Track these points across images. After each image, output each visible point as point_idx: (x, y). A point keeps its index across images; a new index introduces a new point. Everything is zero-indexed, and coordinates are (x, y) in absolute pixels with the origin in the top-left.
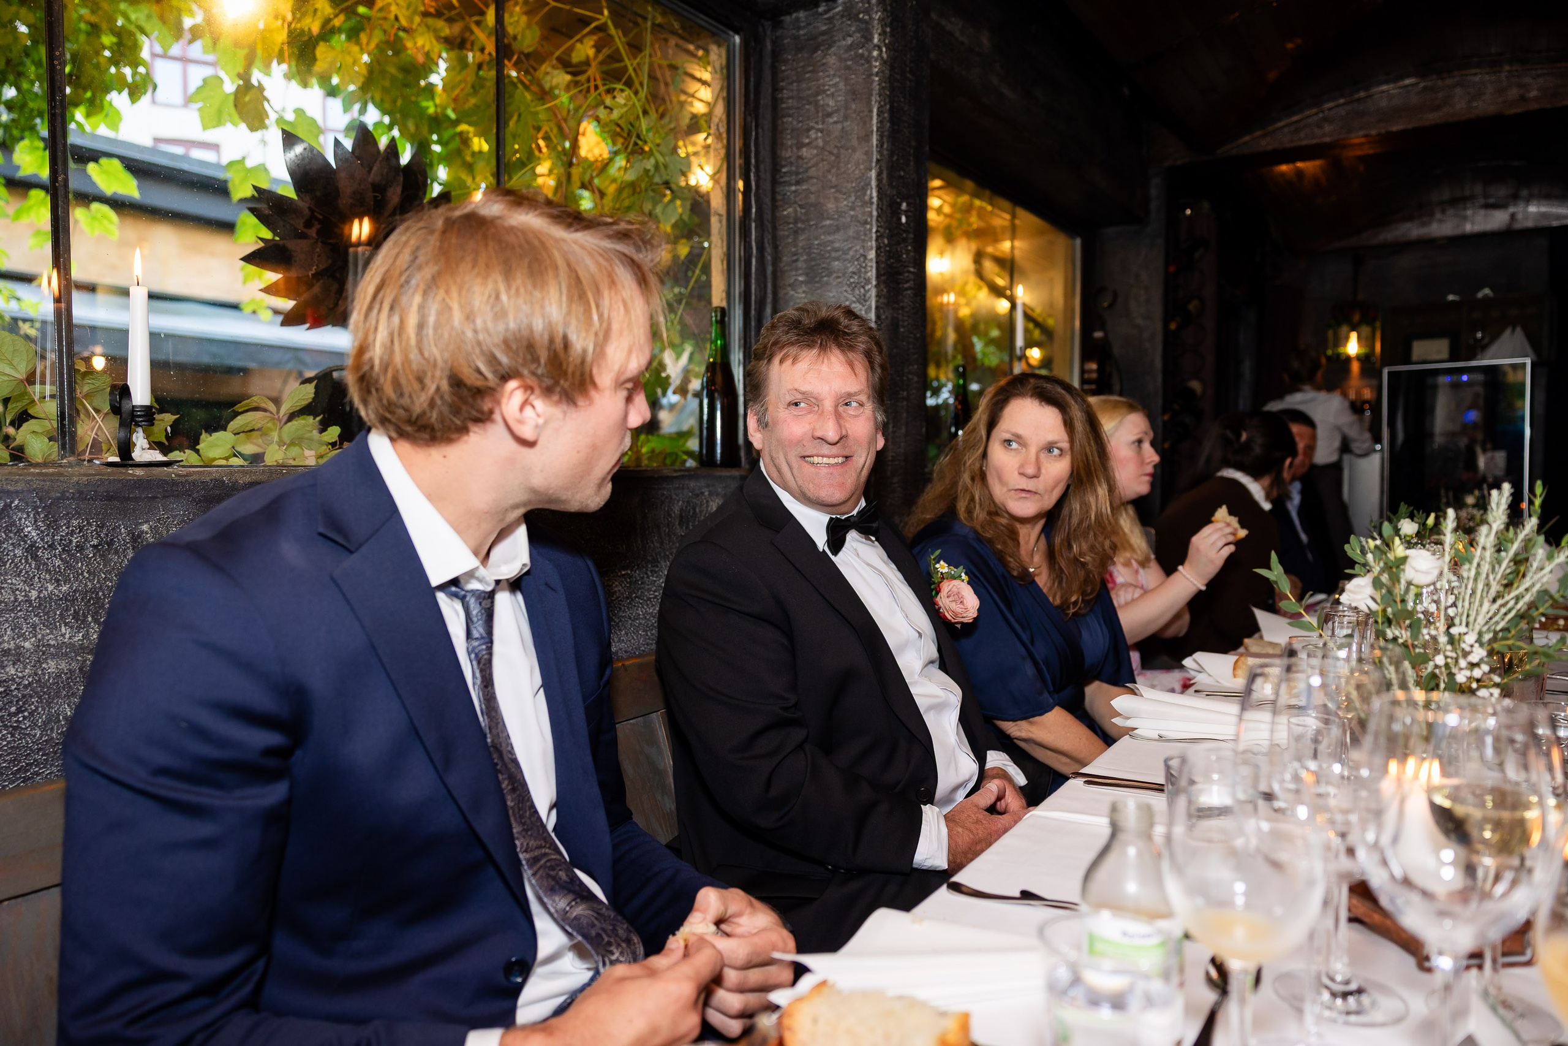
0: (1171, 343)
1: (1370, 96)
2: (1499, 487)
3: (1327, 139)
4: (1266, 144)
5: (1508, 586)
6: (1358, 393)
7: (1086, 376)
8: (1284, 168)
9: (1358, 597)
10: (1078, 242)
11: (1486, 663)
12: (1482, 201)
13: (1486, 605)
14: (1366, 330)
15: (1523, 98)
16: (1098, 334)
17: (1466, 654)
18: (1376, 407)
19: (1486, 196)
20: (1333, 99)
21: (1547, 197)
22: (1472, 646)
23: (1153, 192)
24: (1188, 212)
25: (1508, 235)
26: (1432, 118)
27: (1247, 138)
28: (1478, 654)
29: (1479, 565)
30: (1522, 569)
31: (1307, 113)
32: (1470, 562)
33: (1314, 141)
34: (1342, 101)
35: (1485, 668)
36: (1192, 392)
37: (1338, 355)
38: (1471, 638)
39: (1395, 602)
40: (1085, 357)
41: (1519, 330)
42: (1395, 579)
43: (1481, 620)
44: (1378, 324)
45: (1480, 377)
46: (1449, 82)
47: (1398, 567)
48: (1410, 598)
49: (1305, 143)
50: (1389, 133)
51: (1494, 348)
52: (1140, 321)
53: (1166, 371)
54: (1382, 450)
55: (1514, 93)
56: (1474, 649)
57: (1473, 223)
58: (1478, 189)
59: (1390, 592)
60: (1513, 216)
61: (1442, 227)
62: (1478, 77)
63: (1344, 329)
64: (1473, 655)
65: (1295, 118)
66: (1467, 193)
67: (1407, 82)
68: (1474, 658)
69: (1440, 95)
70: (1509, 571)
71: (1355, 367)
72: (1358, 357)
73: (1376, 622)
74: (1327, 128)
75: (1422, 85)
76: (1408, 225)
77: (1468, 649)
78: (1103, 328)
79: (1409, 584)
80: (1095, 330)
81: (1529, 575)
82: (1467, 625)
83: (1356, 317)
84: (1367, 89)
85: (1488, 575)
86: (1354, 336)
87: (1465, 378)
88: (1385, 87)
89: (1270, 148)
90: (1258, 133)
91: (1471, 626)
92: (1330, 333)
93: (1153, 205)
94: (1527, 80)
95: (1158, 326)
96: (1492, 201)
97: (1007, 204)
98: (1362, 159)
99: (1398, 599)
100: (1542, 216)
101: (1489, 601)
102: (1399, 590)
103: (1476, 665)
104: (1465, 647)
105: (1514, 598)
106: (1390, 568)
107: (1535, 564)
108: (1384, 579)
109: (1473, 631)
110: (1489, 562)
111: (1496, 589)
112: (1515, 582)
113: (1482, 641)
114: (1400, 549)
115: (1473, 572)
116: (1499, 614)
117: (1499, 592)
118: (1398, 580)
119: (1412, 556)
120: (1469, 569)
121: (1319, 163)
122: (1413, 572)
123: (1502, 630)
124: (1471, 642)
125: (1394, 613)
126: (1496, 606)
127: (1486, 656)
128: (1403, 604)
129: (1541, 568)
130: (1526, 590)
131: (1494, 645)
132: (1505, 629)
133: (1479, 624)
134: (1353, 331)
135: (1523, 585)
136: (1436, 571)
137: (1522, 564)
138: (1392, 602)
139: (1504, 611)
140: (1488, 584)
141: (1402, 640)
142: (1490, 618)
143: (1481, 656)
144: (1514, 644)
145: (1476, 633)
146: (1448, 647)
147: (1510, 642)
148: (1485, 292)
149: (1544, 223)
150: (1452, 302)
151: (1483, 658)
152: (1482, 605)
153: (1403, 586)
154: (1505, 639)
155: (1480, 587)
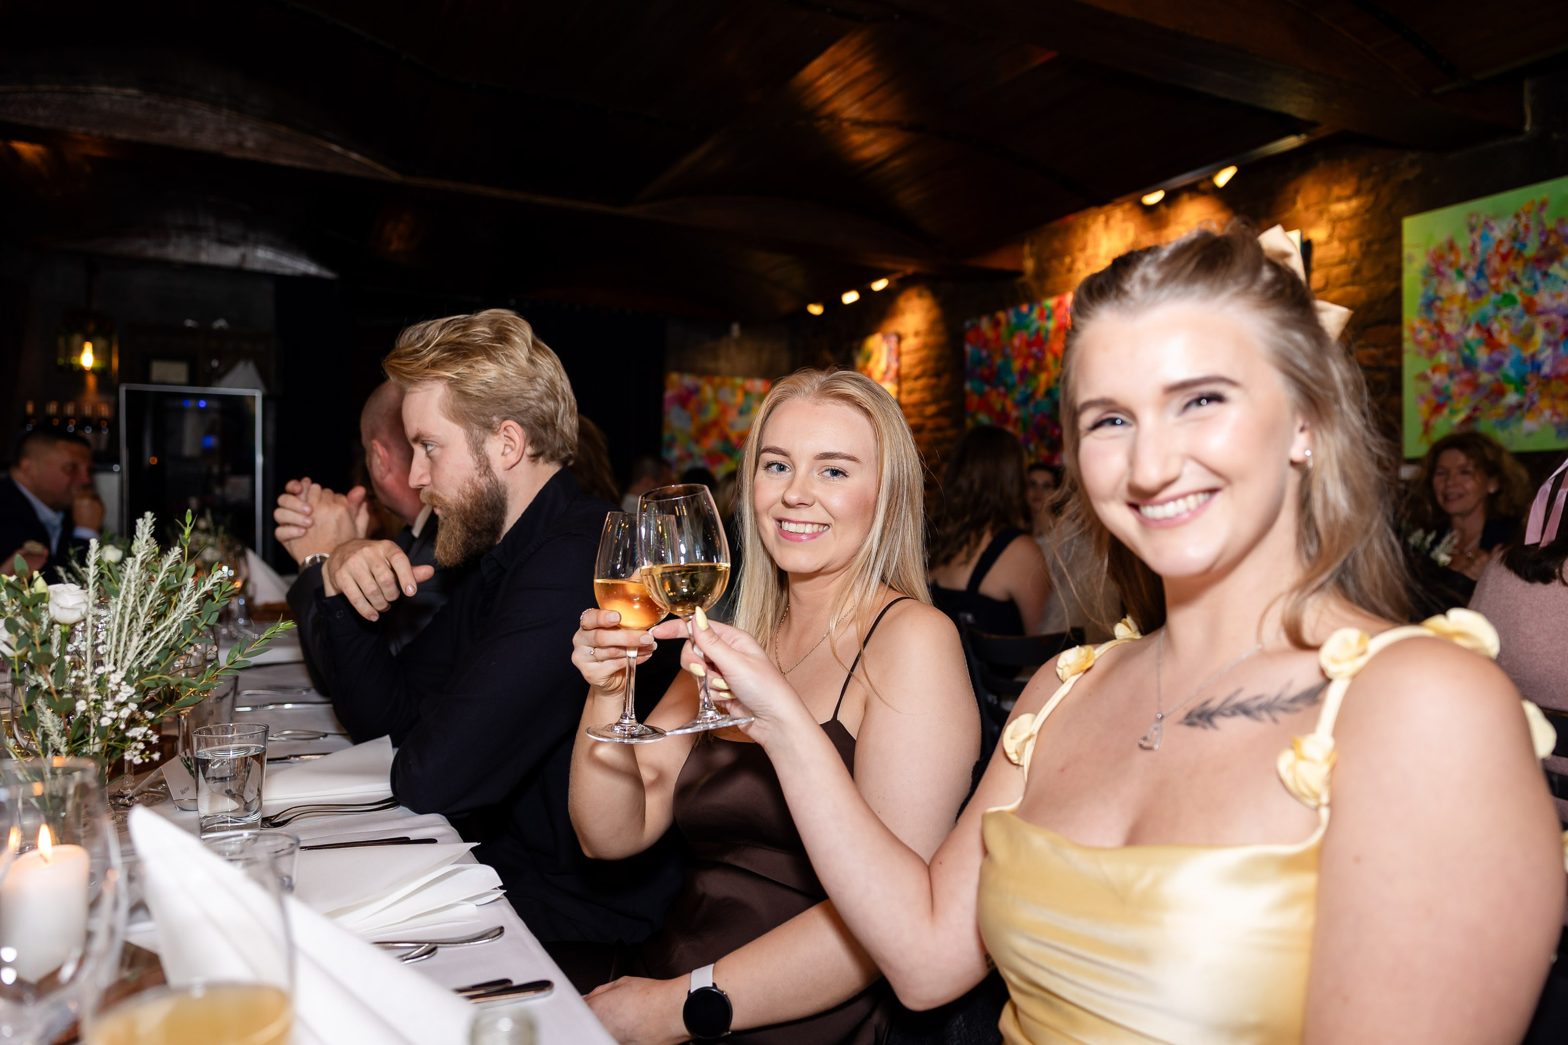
1: (90, 93)
2: (143, 517)
3: (42, 124)
5: (160, 616)
6: (95, 409)
11: (133, 701)
12: (215, 235)
13: (135, 639)
14: (101, 342)
15: (240, 146)
17: (114, 694)
18: (113, 424)
19: (219, 232)
20: (47, 82)
21: (271, 245)
22: (119, 684)
25: (238, 273)
26: (156, 137)
28: (127, 691)
29: (125, 597)
30: (174, 599)
31: (16, 87)
32: (116, 595)
33: (28, 122)
34: (57, 87)
35: (133, 706)
37: (71, 365)
38: (118, 677)
39: (34, 644)
41: (251, 364)
42: (35, 618)
43: (131, 655)
44: (115, 338)
45: (215, 404)
46: (172, 106)
47: (35, 605)
48: (56, 638)
51: (230, 378)
54: (120, 472)
55: (232, 138)
56: (122, 688)
57: (209, 254)
58: (212, 222)
59: (28, 635)
60: (244, 257)
61: (180, 251)
63: (77, 338)
64: (121, 694)
66: (202, 224)
67: (131, 91)
68: (122, 697)
69: (164, 116)
70: (158, 601)
71: (91, 381)
72: (93, 370)
73: (13, 670)
74: (41, 112)
75: (145, 101)
77: (115, 688)
79: (52, 623)
81: (181, 605)
82: (115, 664)
83: (91, 327)
85: (135, 606)
86: (88, 348)
87: (203, 404)
88: (105, 89)
91: (119, 665)
92: (61, 341)
94: (244, 128)
96: (224, 237)
98: (89, 159)
99: (37, 641)
100: (269, 262)
101: (138, 635)
102: (37, 633)
103: (124, 704)
104: (112, 686)
105: (164, 630)
106: (28, 607)
107: (185, 594)
108: (21, 621)
109: (122, 668)
110: (135, 595)
111: (145, 623)
112: (167, 612)
113: (131, 678)
114: (40, 585)
115: (120, 606)
116: (149, 647)
117: (150, 624)
118: (39, 622)
119: (55, 592)
120: (117, 603)
121: (38, 148)
122: (57, 609)
123: (152, 664)
124: (119, 681)
125: (33, 657)
126: (145, 639)
127: (134, 694)
128: (43, 647)
129: (190, 597)
130: (174, 621)
131: (142, 681)
132: (155, 663)
133: (129, 660)
134: (88, 341)
135: (173, 615)
136: (84, 608)
137: (175, 594)
138: (32, 646)
139: (153, 643)
140: (136, 617)
141: (45, 686)
142: (141, 653)
143: (129, 695)
144: (160, 678)
145: (125, 669)
146: (92, 690)
147: (157, 676)
148: (220, 323)
149: (270, 268)
150: (190, 328)
151: (131, 696)
152: (130, 640)
153: (45, 627)
154: (154, 673)
155: (127, 621)
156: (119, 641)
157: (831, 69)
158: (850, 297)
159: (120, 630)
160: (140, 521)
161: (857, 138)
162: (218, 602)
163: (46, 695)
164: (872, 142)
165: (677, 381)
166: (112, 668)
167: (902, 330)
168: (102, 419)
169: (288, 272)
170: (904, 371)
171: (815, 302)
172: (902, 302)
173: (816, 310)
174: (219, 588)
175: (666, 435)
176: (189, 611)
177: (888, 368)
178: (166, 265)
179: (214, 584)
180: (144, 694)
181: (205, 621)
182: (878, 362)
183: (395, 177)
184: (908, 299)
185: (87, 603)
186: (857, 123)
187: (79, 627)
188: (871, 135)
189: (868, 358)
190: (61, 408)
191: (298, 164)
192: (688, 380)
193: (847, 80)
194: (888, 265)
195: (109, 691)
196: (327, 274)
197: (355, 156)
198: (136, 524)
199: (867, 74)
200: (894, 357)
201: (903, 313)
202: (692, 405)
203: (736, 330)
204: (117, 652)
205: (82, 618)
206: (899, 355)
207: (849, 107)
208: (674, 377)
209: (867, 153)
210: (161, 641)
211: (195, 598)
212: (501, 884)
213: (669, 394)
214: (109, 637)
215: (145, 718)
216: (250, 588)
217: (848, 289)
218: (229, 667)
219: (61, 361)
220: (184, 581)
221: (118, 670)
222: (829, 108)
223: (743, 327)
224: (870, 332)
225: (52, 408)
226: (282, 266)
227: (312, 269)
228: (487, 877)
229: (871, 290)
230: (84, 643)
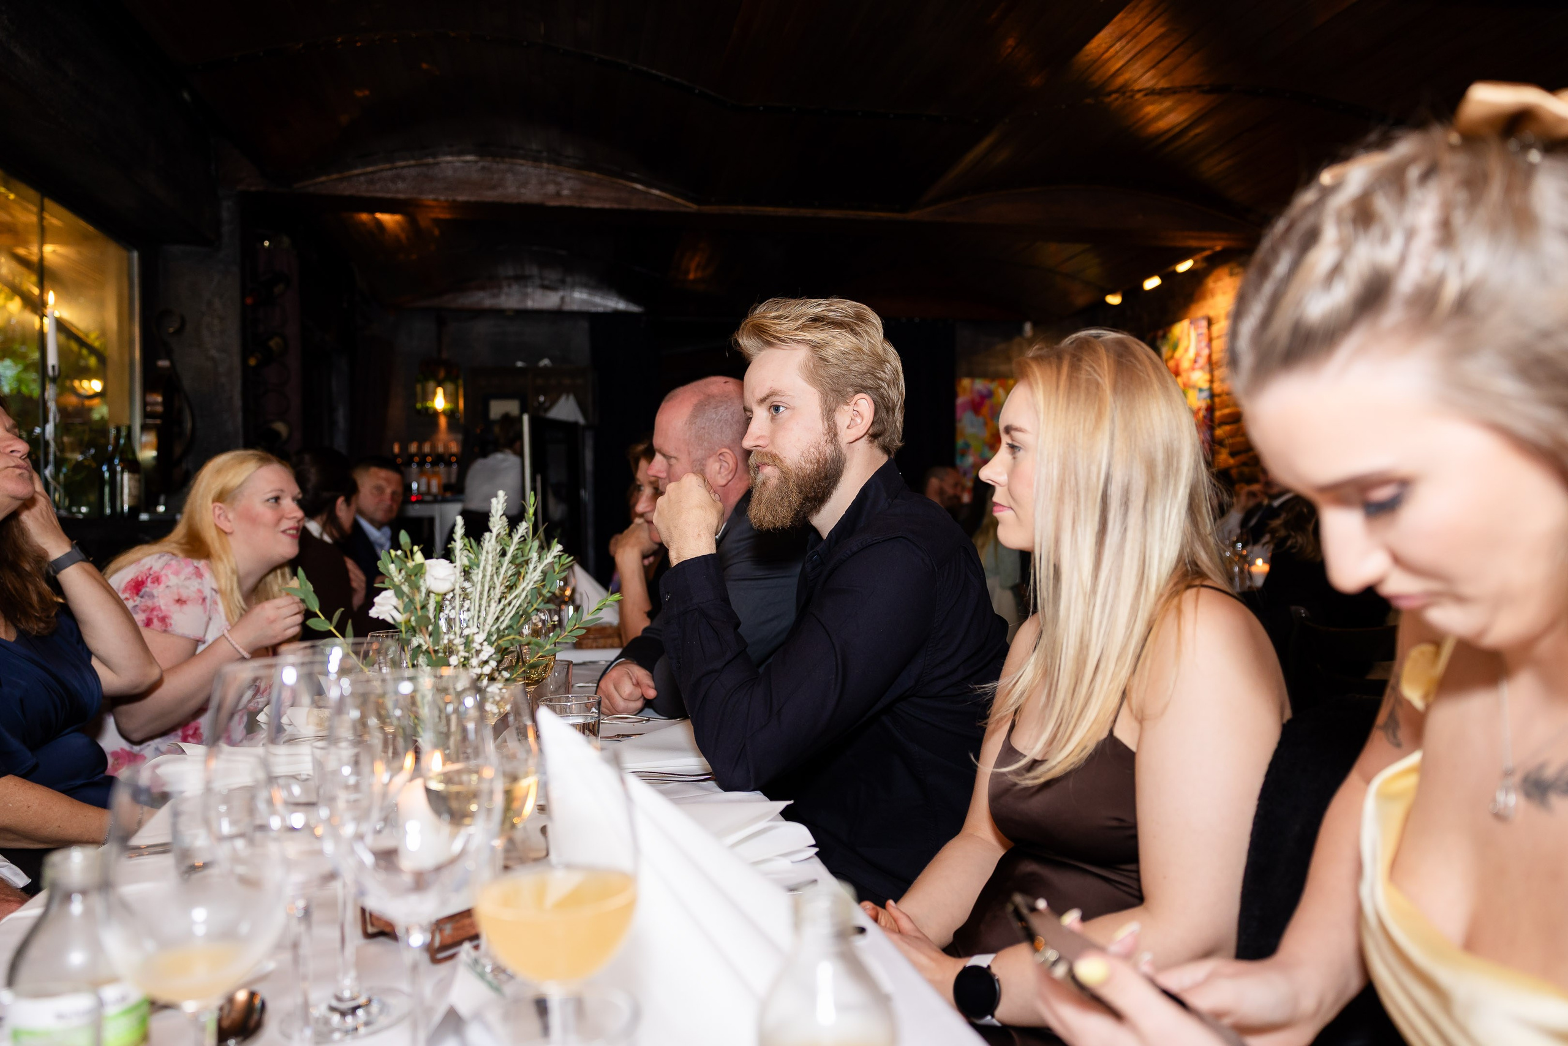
0: (251, 381)
1: (437, 164)
2: (496, 496)
3: (401, 196)
4: (346, 189)
5: (511, 588)
6: (446, 446)
7: (149, 409)
8: (364, 217)
9: (384, 609)
10: (135, 255)
11: (494, 659)
12: (538, 281)
13: (493, 604)
14: (450, 387)
15: (558, 194)
16: (163, 363)
17: (478, 652)
19: (542, 278)
20: (404, 159)
21: (585, 286)
22: (481, 644)
23: (225, 215)
24: (267, 243)
25: (558, 315)
26: (490, 196)
27: (323, 179)
28: (488, 651)
29: (484, 568)
30: (522, 571)
31: (381, 166)
32: (478, 566)
33: (389, 196)
34: (412, 162)
35: (493, 664)
36: (277, 434)
37: (427, 409)
38: (480, 638)
39: (416, 609)
40: (148, 387)
41: (571, 398)
42: (416, 588)
43: (490, 620)
44: (461, 382)
46: (502, 166)
47: (416, 576)
48: (431, 606)
49: (380, 195)
50: (454, 201)
52: (213, 353)
53: (246, 409)
55: (551, 189)
56: (484, 648)
57: (533, 300)
58: (535, 271)
59: (412, 601)
60: (563, 299)
61: (510, 299)
62: (525, 168)
63: (431, 384)
64: (483, 653)
65: (370, 169)
66: (527, 272)
67: (469, 158)
68: (484, 656)
69: (496, 176)
70: (510, 573)
71: (443, 421)
72: (444, 412)
73: (401, 631)
74: (401, 185)
75: (481, 164)
76: (481, 294)
77: (478, 647)
78: (169, 356)
79: (429, 591)
80: (160, 359)
82: (478, 627)
83: (442, 374)
84: (434, 156)
85: (492, 576)
86: (440, 391)
88: (449, 158)
89: (347, 193)
90: (335, 176)
91: (481, 628)
92: (419, 387)
93: (226, 229)
94: (560, 179)
95: (237, 361)
96: (546, 282)
97: (32, 193)
98: (437, 222)
99: (418, 606)
100: (584, 301)
101: (495, 602)
102: (419, 598)
103: (486, 662)
104: (476, 646)
105: (515, 597)
106: (410, 576)
107: (531, 566)
108: (405, 588)
109: (483, 631)
110: (492, 565)
111: (500, 591)
112: (517, 584)
113: (490, 640)
114: (419, 557)
115: (480, 576)
116: (504, 613)
117: (504, 593)
118: (418, 589)
119: (430, 565)
120: (478, 573)
121: (398, 217)
122: (432, 579)
123: (507, 628)
124: (481, 641)
125: (416, 621)
126: (501, 606)
127: (494, 654)
128: (423, 610)
129: (535, 568)
130: (523, 590)
131: (500, 642)
132: (509, 627)
133: (488, 624)
134: (439, 386)
135: (522, 585)
136: (452, 579)
137: (523, 567)
138: (415, 611)
139: (507, 610)
140: (493, 586)
141: (424, 648)
142: (497, 619)
143: (490, 654)
144: (514, 639)
145: (486, 632)
146: (461, 648)
147: (511, 637)
148: (545, 362)
149: (585, 308)
150: (520, 368)
151: (491, 656)
152: (489, 606)
153: (423, 595)
154: (509, 635)
155: (486, 589)
156: (480, 606)
157: (1119, 39)
158: (1152, 283)
159: (481, 599)
160: (494, 501)
161: (1151, 109)
162: (558, 573)
163: (426, 653)
164: (1169, 111)
165: (969, 387)
166: (476, 630)
167: (1212, 313)
168: (452, 455)
169: (600, 309)
170: (1215, 357)
171: (1112, 292)
172: (1210, 283)
173: (1114, 300)
174: (558, 561)
175: (960, 443)
176: (535, 579)
177: (1198, 355)
178: (499, 313)
179: (555, 557)
180: (502, 654)
181: (548, 587)
182: (1186, 350)
183: (693, 207)
184: (1219, 279)
185: (455, 574)
186: (1151, 92)
187: (449, 597)
188: (1167, 103)
189: (1175, 347)
190: (420, 447)
191: (607, 206)
192: (980, 385)
193: (1138, 48)
194: (1194, 243)
195: (474, 650)
196: (634, 308)
197: (657, 192)
198: (491, 503)
199: (1161, 37)
200: (1204, 344)
201: (1213, 295)
202: (985, 410)
203: (1028, 328)
204: (479, 617)
205: (452, 588)
206: (1210, 340)
207: (1143, 78)
208: (966, 382)
209: (1162, 124)
210: (514, 606)
211: (540, 569)
212: (813, 842)
213: (961, 400)
214: (473, 604)
215: (502, 677)
216: (577, 597)
217: (1149, 276)
218: (569, 634)
219: (419, 406)
220: (530, 556)
221: (481, 632)
222: (1120, 80)
223: (1035, 325)
224: (1176, 319)
225: (413, 448)
226: (595, 305)
227: (621, 305)
228: (800, 835)
229: (1175, 272)
230: (453, 611)
